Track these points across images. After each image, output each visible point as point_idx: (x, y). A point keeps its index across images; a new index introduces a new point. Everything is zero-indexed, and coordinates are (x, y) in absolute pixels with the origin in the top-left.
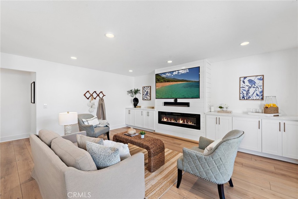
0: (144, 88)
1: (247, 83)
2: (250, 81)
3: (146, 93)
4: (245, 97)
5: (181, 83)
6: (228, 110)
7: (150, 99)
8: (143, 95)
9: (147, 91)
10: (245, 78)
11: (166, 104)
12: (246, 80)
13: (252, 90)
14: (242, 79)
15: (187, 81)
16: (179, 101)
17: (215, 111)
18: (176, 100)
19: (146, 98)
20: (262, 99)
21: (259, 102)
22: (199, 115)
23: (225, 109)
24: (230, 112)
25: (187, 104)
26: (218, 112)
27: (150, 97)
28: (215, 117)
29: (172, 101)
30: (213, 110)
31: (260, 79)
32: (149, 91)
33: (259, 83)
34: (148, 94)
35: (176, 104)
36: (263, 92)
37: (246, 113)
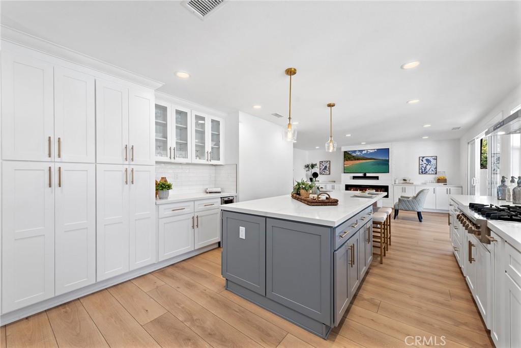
0: (321, 162)
1: (425, 161)
2: (427, 160)
3: (324, 167)
4: (423, 172)
6: (411, 182)
7: (329, 174)
8: (320, 169)
9: (325, 165)
10: (423, 157)
11: (354, 178)
12: (424, 159)
13: (428, 167)
14: (421, 158)
15: (375, 159)
16: (368, 175)
17: (399, 183)
18: (365, 174)
19: (324, 173)
20: (436, 173)
21: (434, 176)
22: (388, 186)
23: (408, 181)
24: (413, 184)
25: (377, 178)
26: (403, 183)
27: (330, 171)
28: (402, 187)
29: (361, 175)
30: (397, 182)
31: (434, 159)
32: (328, 166)
33: (433, 162)
34: (327, 169)
35: (365, 177)
36: (436, 168)
37: (425, 184)
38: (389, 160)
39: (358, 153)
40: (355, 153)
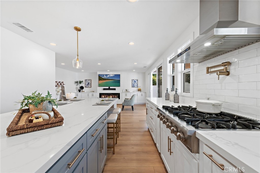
0: (86, 80)
1: (134, 82)
2: (135, 81)
3: (87, 83)
4: (133, 86)
5: (111, 80)
6: (129, 91)
7: (91, 87)
8: (85, 84)
9: (88, 82)
10: (133, 80)
11: (104, 89)
12: (133, 81)
13: (135, 84)
14: (132, 80)
15: (114, 80)
16: (111, 88)
17: (124, 92)
18: (109, 87)
19: (87, 87)
20: (138, 87)
21: (137, 88)
22: (120, 93)
24: (129, 92)
25: (115, 89)
26: (126, 92)
27: (91, 86)
29: (107, 88)
30: (123, 91)
31: (137, 81)
32: (90, 82)
33: (137, 82)
34: (90, 84)
35: (109, 89)
36: (138, 85)
37: (134, 92)
38: (120, 80)
39: (105, 77)
40: (103, 77)
